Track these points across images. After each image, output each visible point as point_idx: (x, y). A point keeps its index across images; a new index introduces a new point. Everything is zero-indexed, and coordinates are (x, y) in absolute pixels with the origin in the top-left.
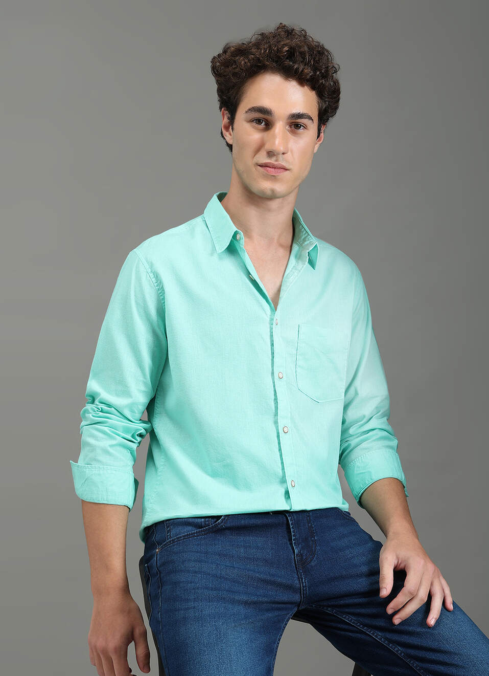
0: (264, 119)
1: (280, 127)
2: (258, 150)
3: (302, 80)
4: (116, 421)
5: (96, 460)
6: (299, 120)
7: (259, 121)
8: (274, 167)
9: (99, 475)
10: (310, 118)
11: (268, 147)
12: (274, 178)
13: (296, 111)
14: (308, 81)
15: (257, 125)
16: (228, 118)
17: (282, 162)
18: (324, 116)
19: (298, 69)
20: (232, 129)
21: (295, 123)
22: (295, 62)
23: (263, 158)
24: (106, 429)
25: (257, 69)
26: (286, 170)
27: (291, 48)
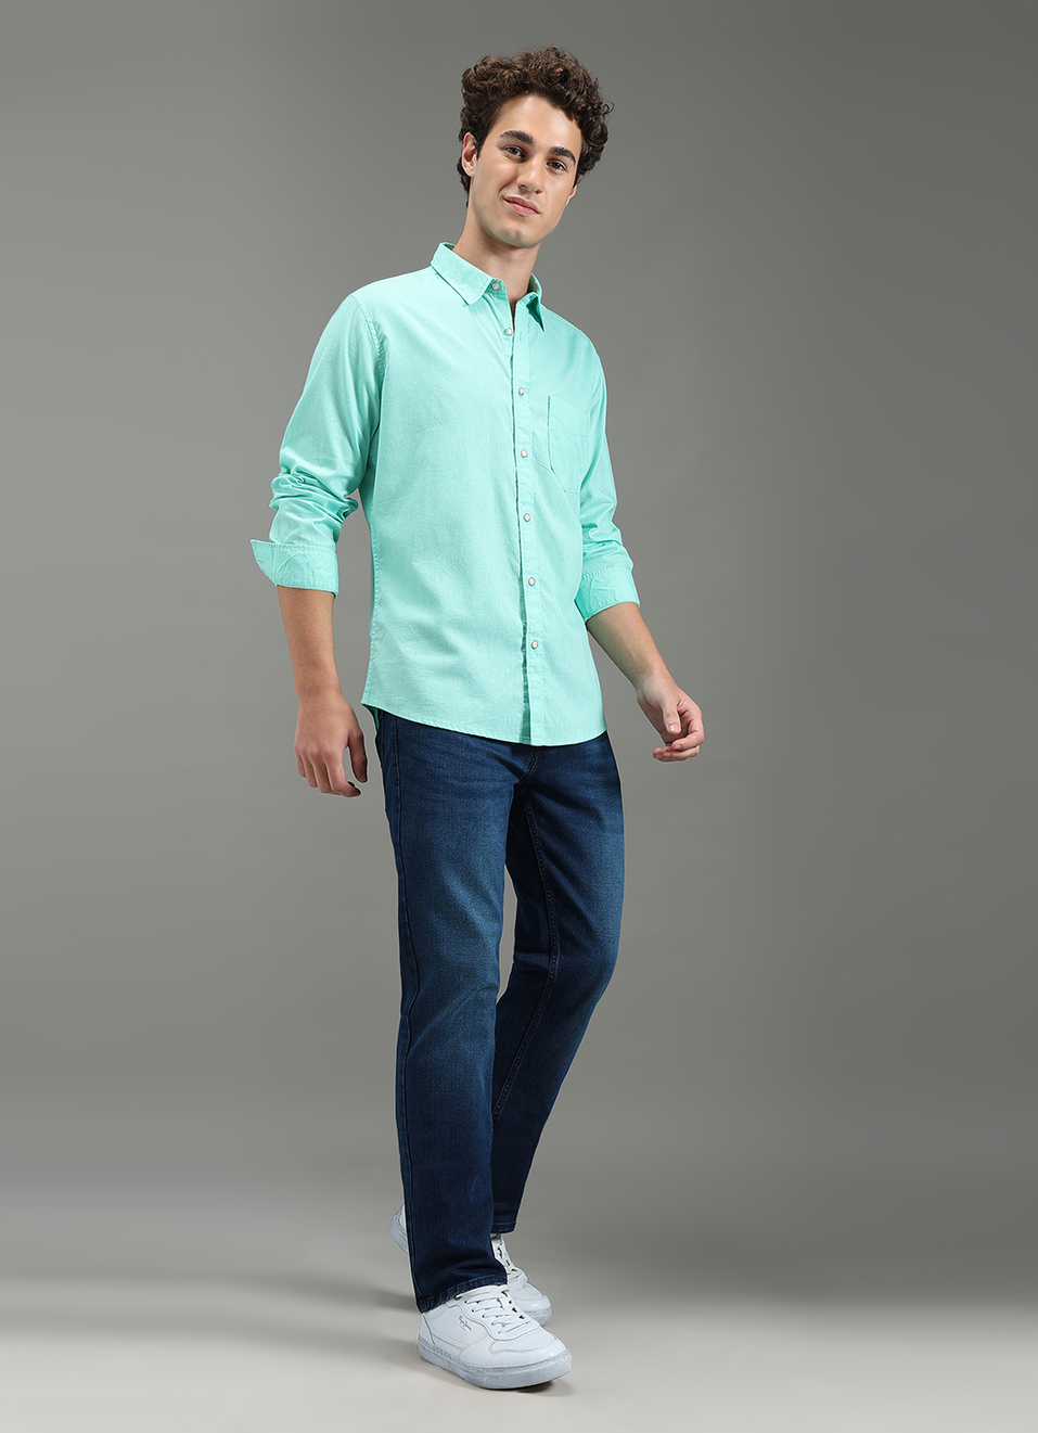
0: (520, 148)
1: (538, 161)
2: (507, 184)
3: (570, 111)
4: (319, 494)
5: (299, 539)
6: (561, 157)
7: (514, 151)
8: (524, 205)
9: (304, 556)
10: (573, 158)
11: (521, 179)
12: (520, 218)
13: (558, 145)
14: (578, 113)
15: (511, 155)
16: (474, 144)
17: (533, 200)
18: (586, 163)
19: (569, 96)
20: (477, 157)
21: (554, 161)
22: (567, 88)
23: (513, 192)
24: (310, 503)
25: (521, 88)
26: (537, 212)
27: (566, 71)
